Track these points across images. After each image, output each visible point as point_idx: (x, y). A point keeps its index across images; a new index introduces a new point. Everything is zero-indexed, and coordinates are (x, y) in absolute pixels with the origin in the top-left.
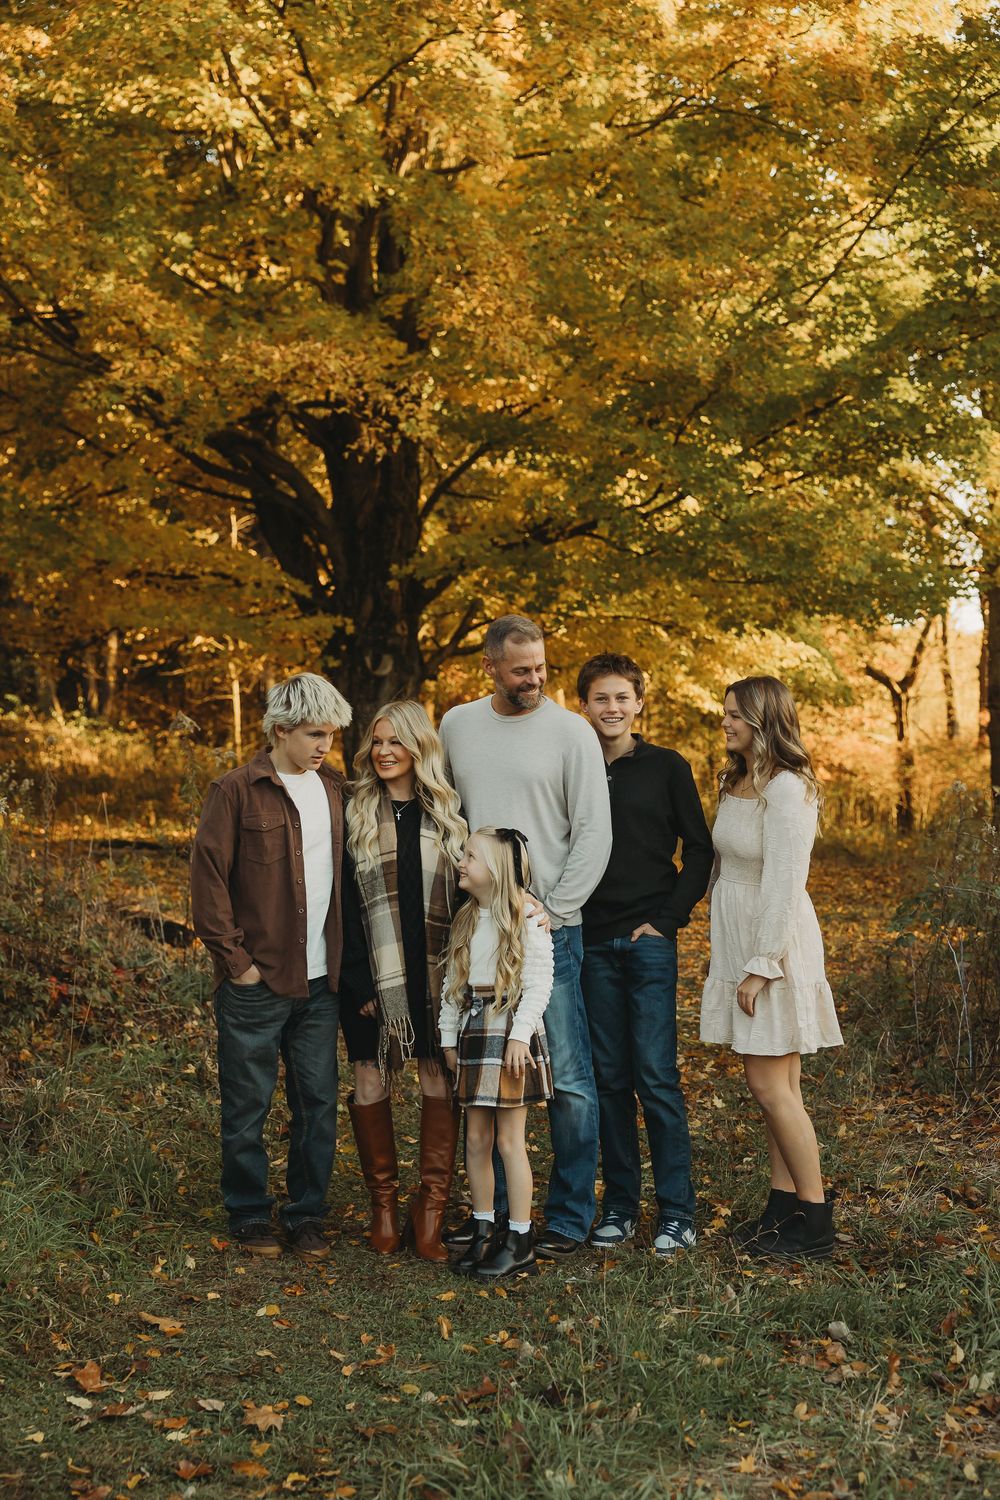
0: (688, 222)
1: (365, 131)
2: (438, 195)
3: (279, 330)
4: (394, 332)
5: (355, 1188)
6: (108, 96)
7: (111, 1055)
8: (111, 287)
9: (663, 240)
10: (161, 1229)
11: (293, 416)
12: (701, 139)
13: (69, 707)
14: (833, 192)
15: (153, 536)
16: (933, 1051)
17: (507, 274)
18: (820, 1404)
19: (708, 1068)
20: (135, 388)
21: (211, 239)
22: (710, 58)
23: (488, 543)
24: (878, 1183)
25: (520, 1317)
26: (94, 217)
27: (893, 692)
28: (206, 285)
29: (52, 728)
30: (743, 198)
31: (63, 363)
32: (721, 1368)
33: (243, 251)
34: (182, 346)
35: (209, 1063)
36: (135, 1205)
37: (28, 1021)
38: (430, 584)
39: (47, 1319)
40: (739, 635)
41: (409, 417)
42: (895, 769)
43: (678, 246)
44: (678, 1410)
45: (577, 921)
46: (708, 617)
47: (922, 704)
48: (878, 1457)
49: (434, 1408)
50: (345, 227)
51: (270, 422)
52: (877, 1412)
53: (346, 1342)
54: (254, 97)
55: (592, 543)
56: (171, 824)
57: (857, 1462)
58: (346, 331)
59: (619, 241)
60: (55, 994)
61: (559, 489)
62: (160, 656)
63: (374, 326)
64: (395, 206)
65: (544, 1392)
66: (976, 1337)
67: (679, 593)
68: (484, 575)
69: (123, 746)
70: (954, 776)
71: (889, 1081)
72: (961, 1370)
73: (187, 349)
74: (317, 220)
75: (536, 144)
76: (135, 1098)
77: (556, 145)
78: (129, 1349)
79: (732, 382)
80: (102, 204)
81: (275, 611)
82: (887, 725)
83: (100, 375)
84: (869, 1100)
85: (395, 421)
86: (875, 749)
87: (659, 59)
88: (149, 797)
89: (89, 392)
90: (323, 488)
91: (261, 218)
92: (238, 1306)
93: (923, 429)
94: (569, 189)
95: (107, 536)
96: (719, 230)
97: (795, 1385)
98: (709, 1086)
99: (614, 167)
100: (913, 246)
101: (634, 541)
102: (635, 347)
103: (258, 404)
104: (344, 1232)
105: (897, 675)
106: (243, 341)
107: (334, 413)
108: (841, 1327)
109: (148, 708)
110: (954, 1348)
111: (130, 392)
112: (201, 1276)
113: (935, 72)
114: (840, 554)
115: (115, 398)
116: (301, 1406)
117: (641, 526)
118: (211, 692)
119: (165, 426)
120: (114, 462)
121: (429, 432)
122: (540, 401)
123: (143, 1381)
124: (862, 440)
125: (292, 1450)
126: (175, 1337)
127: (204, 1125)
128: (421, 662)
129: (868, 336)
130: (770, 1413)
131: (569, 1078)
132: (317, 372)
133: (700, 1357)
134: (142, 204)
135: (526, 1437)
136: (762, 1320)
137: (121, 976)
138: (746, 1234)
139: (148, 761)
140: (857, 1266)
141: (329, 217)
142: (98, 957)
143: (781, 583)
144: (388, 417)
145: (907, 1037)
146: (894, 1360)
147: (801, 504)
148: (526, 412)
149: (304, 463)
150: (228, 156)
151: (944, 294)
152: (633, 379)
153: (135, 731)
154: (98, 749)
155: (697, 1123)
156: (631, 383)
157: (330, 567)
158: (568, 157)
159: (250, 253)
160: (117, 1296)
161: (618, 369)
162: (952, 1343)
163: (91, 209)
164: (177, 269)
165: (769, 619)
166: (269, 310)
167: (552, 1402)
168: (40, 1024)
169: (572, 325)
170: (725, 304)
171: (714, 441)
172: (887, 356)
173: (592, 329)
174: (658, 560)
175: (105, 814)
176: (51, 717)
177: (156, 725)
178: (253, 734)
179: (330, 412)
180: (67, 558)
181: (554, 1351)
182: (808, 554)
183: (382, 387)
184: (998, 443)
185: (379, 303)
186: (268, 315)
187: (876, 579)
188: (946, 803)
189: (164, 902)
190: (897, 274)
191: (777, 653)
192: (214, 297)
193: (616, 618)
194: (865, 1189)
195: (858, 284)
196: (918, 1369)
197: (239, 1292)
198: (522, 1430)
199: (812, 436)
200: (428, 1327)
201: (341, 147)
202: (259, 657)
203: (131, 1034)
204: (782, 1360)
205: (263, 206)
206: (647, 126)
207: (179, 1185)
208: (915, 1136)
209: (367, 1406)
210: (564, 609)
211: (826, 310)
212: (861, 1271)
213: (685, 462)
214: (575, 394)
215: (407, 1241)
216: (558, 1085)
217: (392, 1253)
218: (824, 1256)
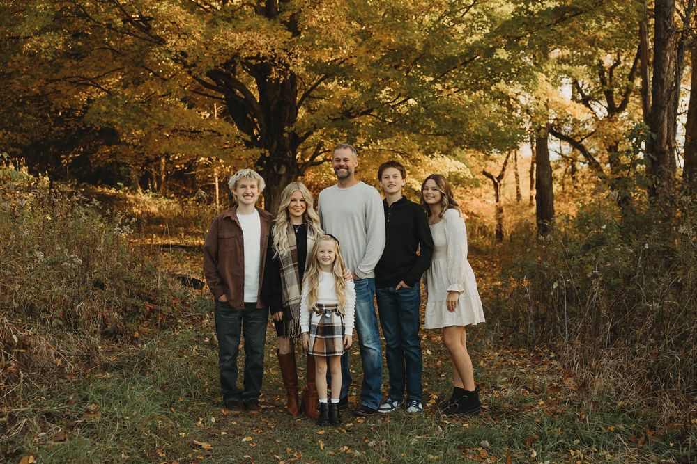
3: (238, 26)
4: (286, 28)
5: (279, 388)
7: (173, 334)
8: (166, 8)
10: (200, 406)
11: (242, 63)
13: (145, 188)
15: (183, 114)
16: (517, 331)
17: (336, 3)
20: (176, 51)
23: (327, 118)
24: (498, 384)
25: (352, 441)
27: (494, 182)
28: (206, 7)
29: (138, 197)
31: (145, 39)
32: (438, 460)
34: (196, 33)
36: (188, 396)
37: (137, 320)
38: (302, 135)
39: (155, 444)
40: (432, 157)
41: (294, 64)
42: (495, 214)
45: (371, 276)
46: (419, 150)
47: (506, 187)
51: (233, 65)
53: (281, 451)
55: (370, 118)
56: (191, 237)
58: (267, 27)
60: (148, 309)
61: (357, 95)
62: (185, 166)
63: (278, 24)
66: (541, 446)
67: (407, 140)
68: (324, 131)
69: (169, 204)
70: (520, 217)
71: (499, 343)
72: (535, 460)
73: (199, 35)
76: (184, 352)
78: (190, 456)
79: (431, 50)
81: (235, 146)
82: (491, 196)
83: (161, 45)
84: (491, 351)
85: (288, 66)
86: (486, 206)
88: (181, 226)
89: (157, 53)
90: (257, 95)
92: (234, 438)
93: (510, 71)
95: (164, 115)
101: (388, 118)
102: (389, 35)
103: (229, 58)
104: (276, 407)
105: (496, 175)
106: (223, 31)
107: (262, 62)
108: (487, 443)
109: (178, 188)
110: (532, 451)
111: (174, 53)
112: (218, 425)
114: (475, 123)
115: (168, 55)
117: (391, 111)
118: (206, 181)
119: (189, 67)
120: (166, 82)
121: (302, 70)
122: (348, 58)
124: (484, 75)
126: (209, 450)
128: (298, 168)
129: (487, 31)
131: (370, 341)
132: (255, 45)
133: (429, 456)
136: (453, 440)
137: (176, 301)
139: (179, 210)
140: (490, 418)
142: (166, 293)
143: (451, 135)
144: (285, 64)
145: (506, 325)
146: (508, 456)
147: (459, 103)
148: (342, 62)
149: (247, 83)
151: (520, 13)
152: (388, 49)
153: (173, 198)
154: (158, 206)
157: (258, 127)
160: (183, 434)
161: (382, 44)
162: (531, 449)
165: (445, 151)
166: (233, 17)
168: (142, 322)
169: (362, 26)
170: (427, 17)
171: (422, 75)
172: (495, 40)
173: (371, 27)
174: (399, 125)
175: (161, 233)
176: (137, 192)
177: (182, 195)
178: (223, 200)
179: (259, 62)
180: (146, 124)
181: (368, 454)
182: (462, 123)
183: (283, 52)
184: (541, 77)
185: (280, 15)
186: (233, 20)
187: (490, 134)
188: (516, 229)
189: (190, 270)
190: (499, 5)
191: (448, 166)
192: (210, 12)
193: (380, 150)
194: (492, 387)
195: (483, 9)
196: (518, 460)
197: (234, 432)
199: (463, 73)
200: (314, 445)
202: (228, 166)
203: (181, 325)
204: (462, 456)
207: (206, 388)
208: (512, 365)
210: (359, 146)
211: (469, 20)
212: (493, 421)
213: (410, 84)
214: (364, 55)
215: (303, 410)
216: (365, 345)
217: (297, 415)
218: (477, 414)
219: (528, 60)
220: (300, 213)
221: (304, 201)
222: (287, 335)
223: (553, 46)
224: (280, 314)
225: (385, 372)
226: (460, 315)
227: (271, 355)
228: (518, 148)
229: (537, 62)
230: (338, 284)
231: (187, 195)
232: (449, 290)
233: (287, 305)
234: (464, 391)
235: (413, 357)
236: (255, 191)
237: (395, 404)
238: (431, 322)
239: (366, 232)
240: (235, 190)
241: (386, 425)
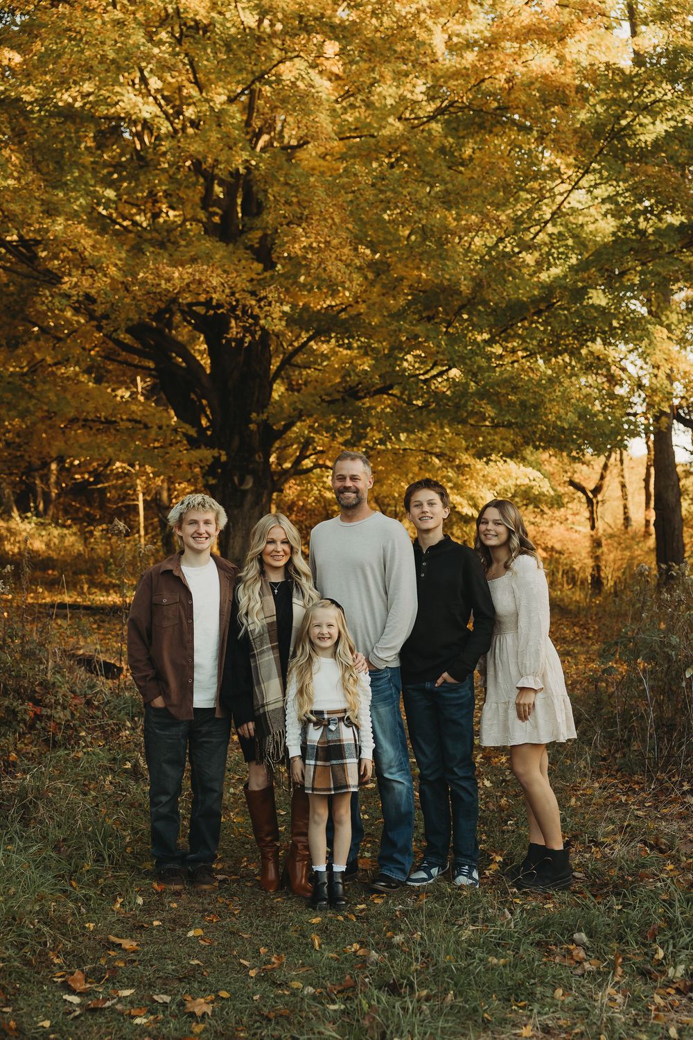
0: (454, 185)
1: (235, 121)
2: (286, 165)
3: (177, 256)
4: (254, 257)
5: (246, 846)
6: (59, 95)
7: (72, 755)
8: (61, 227)
9: (438, 198)
10: (118, 877)
11: (183, 312)
12: (461, 128)
13: (23, 509)
14: (549, 165)
15: (87, 394)
16: (629, 746)
17: (333, 219)
18: (571, 989)
20: (78, 295)
21: (129, 192)
22: (468, 75)
23: (318, 400)
24: (599, 837)
25: (366, 934)
26: (50, 179)
27: (588, 497)
28: (125, 223)
29: (12, 525)
30: (491, 169)
31: (26, 276)
32: (504, 966)
33: (150, 200)
34: (111, 266)
35: (142, 761)
36: (98, 861)
37: (14, 733)
38: (279, 426)
39: (46, 942)
40: (488, 462)
41: (266, 316)
42: (589, 549)
43: (447, 201)
44: (478, 995)
45: (396, 663)
46: (467, 449)
47: (606, 505)
48: (612, 1024)
49: (314, 997)
50: (219, 185)
51: (167, 316)
52: (609, 994)
53: (250, 953)
54: (159, 97)
55: (388, 399)
56: (98, 593)
57: (599, 1027)
58: (223, 257)
59: (408, 198)
60: (32, 714)
61: (368, 363)
62: (90, 476)
63: (241, 252)
64: (256, 173)
65: (388, 985)
66: (671, 941)
67: (447, 433)
68: (316, 421)
69: (62, 537)
70: (628, 554)
71: (601, 766)
72: (662, 964)
73: (114, 269)
74: (201, 180)
75: (350, 130)
76: (91, 786)
77: (364, 132)
78: (103, 962)
79: (484, 292)
80: (55, 169)
81: (171, 445)
82: (583, 519)
83: (54, 285)
84: (588, 780)
85: (256, 318)
86: (575, 536)
87: (434, 75)
88: (82, 573)
89: (47, 298)
90: (205, 361)
91: (163, 179)
92: (174, 930)
93: (611, 324)
94: (374, 161)
95: (56, 395)
96: (475, 191)
97: (554, 977)
99: (404, 148)
100: (603, 201)
101: (417, 399)
102: (418, 268)
103: (163, 306)
104: (242, 877)
105: (590, 486)
106: (153, 264)
107: (216, 313)
108: (581, 936)
109: (77, 510)
110: (657, 949)
111: (75, 298)
112: (147, 909)
113: (617, 86)
114: (557, 408)
115: (64, 301)
116: (223, 998)
117: (422, 388)
118: (124, 499)
119: (99, 319)
120: (60, 344)
121: (279, 326)
122: (352, 303)
123: (114, 984)
124: (570, 331)
125: (220, 1028)
126: (133, 952)
127: (140, 804)
128: (272, 479)
129: (574, 261)
130: (538, 996)
131: (394, 770)
132: (204, 286)
133: (490, 959)
134: (83, 170)
135: (379, 1016)
136: (529, 933)
137: (77, 701)
138: (512, 874)
139: (80, 547)
140: (589, 895)
141: (210, 178)
142: (60, 687)
143: (518, 427)
144: (252, 316)
145: (611, 736)
146: (618, 958)
147: (531, 375)
148: (343, 310)
149: (189, 343)
150: (139, 135)
151: (625, 234)
152: (416, 289)
153: (70, 527)
154: (45, 539)
156: (415, 292)
157: (209, 414)
158: (373, 140)
159: (155, 201)
160: (92, 925)
161: (405, 283)
162: (655, 946)
163: (47, 173)
164: (105, 213)
165: (508, 452)
166: (169, 241)
167: (393, 993)
168: (22, 735)
169: (374, 252)
170: (477, 239)
171: (471, 331)
172: (586, 275)
173: (388, 255)
174: (434, 411)
175: (51, 585)
176: (11, 517)
177: (85, 522)
178: (150, 528)
179: (211, 312)
180: (27, 411)
181: (392, 957)
182: (536, 407)
183: (248, 296)
184: (660, 333)
185: (243, 237)
186: (169, 244)
187: (581, 425)
188: (624, 573)
189: (98, 647)
190: (592, 220)
191: (514, 475)
192: (130, 232)
193: (405, 450)
194: (590, 841)
195: (567, 226)
196: (634, 964)
197: (174, 920)
198: (376, 1011)
199: (537, 327)
200: (305, 942)
201: (219, 132)
202: (159, 476)
203: (85, 741)
204: (544, 960)
205: (163, 170)
206: (425, 119)
207: (127, 846)
208: (621, 805)
209: (268, 997)
210: (371, 444)
211: (545, 244)
212: (592, 898)
213: (452, 346)
214: (378, 300)
215: (285, 883)
216: (387, 775)
217: (276, 891)
218: (566, 888)
219: (638, 307)
220: (282, 563)
221: (288, 542)
222: (262, 758)
223: (680, 284)
224: (251, 725)
225: (418, 817)
226: (536, 727)
227: (232, 790)
228: (626, 447)
229: (654, 309)
230: (347, 676)
231: (91, 520)
232: (520, 685)
233: (261, 711)
234: (545, 851)
235: (463, 794)
236: (212, 529)
237: (434, 871)
238: (490, 737)
239: (386, 593)
240: (180, 528)
241: (421, 908)
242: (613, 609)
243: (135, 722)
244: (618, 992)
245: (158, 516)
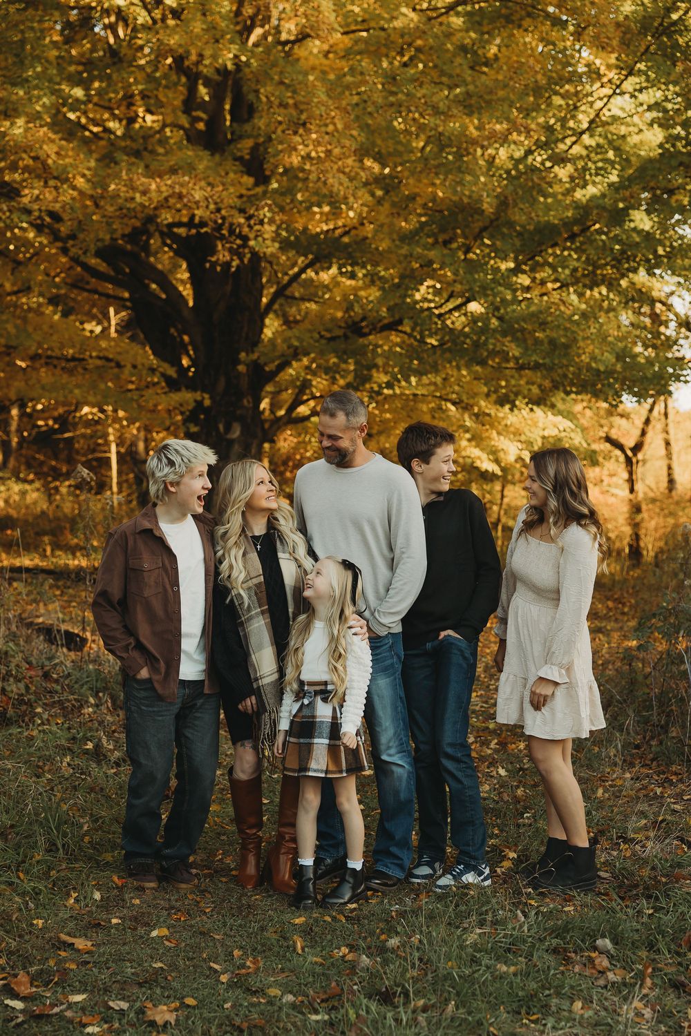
0: (476, 87)
1: (223, 10)
2: (281, 62)
3: (154, 165)
4: (244, 169)
5: (223, 838)
7: (26, 734)
8: (21, 130)
9: (458, 101)
10: (72, 869)
11: (162, 234)
12: (485, 22)
14: (587, 66)
15: (51, 327)
16: (666, 732)
17: (335, 124)
18: (592, 1002)
19: (492, 745)
20: (40, 210)
21: (100, 93)
23: (317, 336)
24: (629, 833)
25: (356, 937)
26: (8, 74)
27: (626, 456)
28: (95, 129)
30: (518, 69)
32: (515, 975)
33: (125, 103)
34: (78, 177)
35: (104, 741)
36: (51, 851)
38: (271, 367)
40: (511, 410)
41: (257, 236)
42: (627, 515)
43: (470, 104)
44: (483, 1006)
45: (398, 629)
46: (488, 395)
47: (648, 465)
49: (293, 1006)
50: (205, 85)
51: (144, 238)
52: (635, 1008)
53: (222, 956)
55: (397, 336)
56: (63, 554)
58: (207, 168)
59: (423, 101)
61: (374, 294)
62: (55, 422)
63: (228, 164)
64: (247, 70)
65: (379, 993)
67: (465, 377)
68: (313, 361)
69: (23, 493)
70: (673, 521)
71: (633, 755)
73: (82, 180)
74: (184, 79)
75: (356, 22)
76: (46, 768)
77: (373, 24)
78: (52, 963)
79: (510, 212)
80: (14, 64)
81: (147, 387)
82: (621, 482)
83: (12, 199)
84: (618, 770)
85: (245, 239)
86: (612, 500)
88: (45, 533)
89: (5, 213)
90: (187, 291)
91: (139, 78)
92: (135, 929)
93: (656, 251)
94: (384, 59)
95: (16, 327)
96: (501, 93)
97: (572, 987)
98: (494, 759)
99: (419, 42)
100: (649, 109)
101: (431, 336)
102: (433, 184)
103: (138, 224)
104: (216, 872)
105: (629, 442)
106: (127, 174)
107: (198, 232)
108: (605, 943)
109: (42, 463)
111: (37, 214)
112: (105, 905)
114: (591, 347)
115: (24, 217)
116: (188, 1006)
117: (436, 323)
118: (94, 451)
119: (64, 240)
120: (21, 268)
121: (272, 248)
122: (357, 225)
123: (64, 988)
124: (609, 259)
126: (87, 953)
127: (102, 789)
128: (263, 428)
129: (614, 178)
130: (554, 1009)
131: (392, 751)
132: (185, 200)
133: (499, 966)
134: (46, 64)
135: (368, 1027)
136: (545, 938)
137: (32, 673)
138: (528, 872)
139: (43, 504)
140: (615, 897)
141: (193, 78)
142: (14, 657)
143: (546, 369)
144: (240, 236)
145: (647, 721)
146: (648, 968)
147: (562, 309)
148: (346, 233)
149: (170, 271)
150: (112, 28)
151: (674, 146)
152: (431, 209)
153: (32, 481)
154: (4, 495)
155: (487, 787)
156: (430, 212)
157: (191, 352)
158: (382, 34)
159: (130, 105)
160: (41, 922)
161: (419, 201)
162: (690, 955)
163: (6, 68)
164: (72, 116)
165: (535, 398)
166: (146, 149)
167: (385, 1002)
169: (384, 166)
170: (503, 152)
171: (493, 258)
172: (628, 194)
173: (399, 169)
174: (449, 350)
175: (9, 547)
177: (49, 477)
178: (125, 485)
179: (194, 231)
181: (386, 962)
182: (567, 347)
183: (235, 212)
185: (232, 147)
186: (145, 153)
187: (619, 367)
188: (667, 543)
189: (61, 615)
190: (636, 130)
191: (541, 425)
192: (101, 139)
193: (416, 395)
194: (619, 837)
195: (606, 137)
196: (665, 974)
197: (136, 918)
198: (365, 1022)
199: (570, 255)
200: (285, 944)
201: (204, 22)
202: (134, 423)
203: (41, 718)
204: (561, 968)
205: (141, 68)
206: (443, 10)
207: (85, 835)
208: (656, 797)
209: (241, 1005)
210: (376, 388)
211: (581, 157)
212: (619, 901)
213: (471, 274)
214: (387, 221)
215: (266, 878)
216: (384, 757)
217: (255, 888)
218: (590, 888)
219: (688, 232)
228: (670, 393)
231: (58, 475)
233: (254, 685)
234: (566, 845)
241: (420, 908)
242: (653, 582)
243: (100, 699)
244: (646, 1006)
245: (133, 471)
